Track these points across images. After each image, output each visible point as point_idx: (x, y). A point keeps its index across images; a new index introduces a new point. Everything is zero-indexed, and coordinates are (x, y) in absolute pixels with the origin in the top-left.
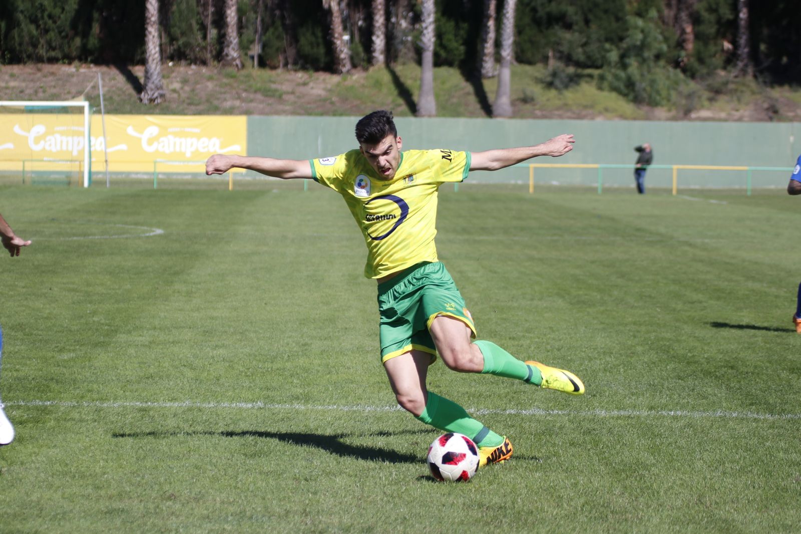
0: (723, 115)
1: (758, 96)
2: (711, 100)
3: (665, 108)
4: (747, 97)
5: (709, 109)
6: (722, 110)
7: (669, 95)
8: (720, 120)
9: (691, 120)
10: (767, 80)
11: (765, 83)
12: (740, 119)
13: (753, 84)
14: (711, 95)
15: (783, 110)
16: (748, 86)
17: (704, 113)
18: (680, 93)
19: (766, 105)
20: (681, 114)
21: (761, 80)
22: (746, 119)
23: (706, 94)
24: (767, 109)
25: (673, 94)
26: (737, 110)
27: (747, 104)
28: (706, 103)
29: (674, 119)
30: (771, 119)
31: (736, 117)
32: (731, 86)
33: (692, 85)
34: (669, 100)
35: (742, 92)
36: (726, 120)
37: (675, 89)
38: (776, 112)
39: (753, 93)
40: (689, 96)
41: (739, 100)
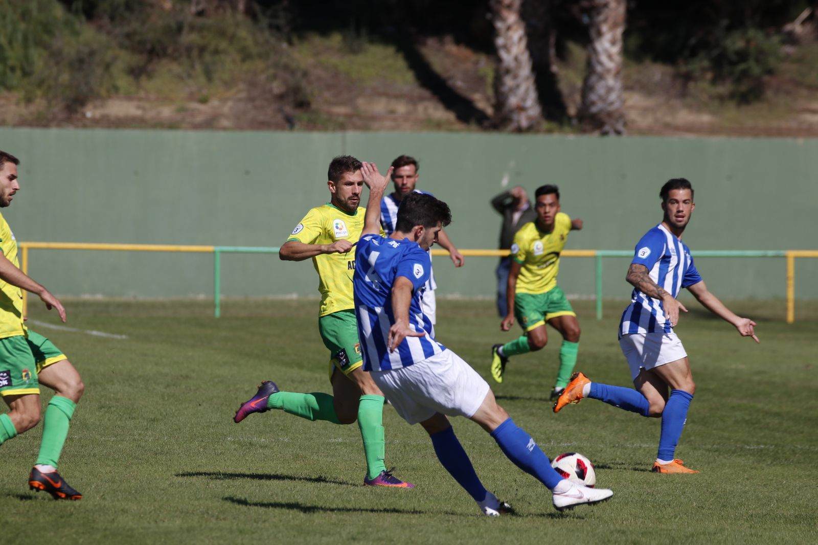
0: (166, 112)
1: (259, 65)
2: (136, 73)
3: (20, 94)
4: (229, 64)
5: (129, 97)
6: (165, 100)
7: (27, 58)
8: (159, 124)
9: (87, 124)
10: (281, 22)
11: (275, 28)
12: (210, 124)
13: (245, 33)
14: (136, 60)
15: (321, 100)
16: (232, 38)
17: (118, 108)
18: (56, 56)
19: (277, 87)
20: (58, 108)
21: (264, 21)
22: (225, 123)
23: (125, 59)
24: (281, 97)
25: (38, 57)
26: (204, 101)
27: (228, 85)
28: (124, 82)
29: (41, 121)
30: (290, 122)
31: (199, 119)
32: (187, 38)
33: (89, 33)
34: (26, 74)
35: (216, 52)
36: (172, 126)
37: (40, 43)
38: (303, 104)
39: (246, 56)
40: (80, 63)
41: (209, 74)
